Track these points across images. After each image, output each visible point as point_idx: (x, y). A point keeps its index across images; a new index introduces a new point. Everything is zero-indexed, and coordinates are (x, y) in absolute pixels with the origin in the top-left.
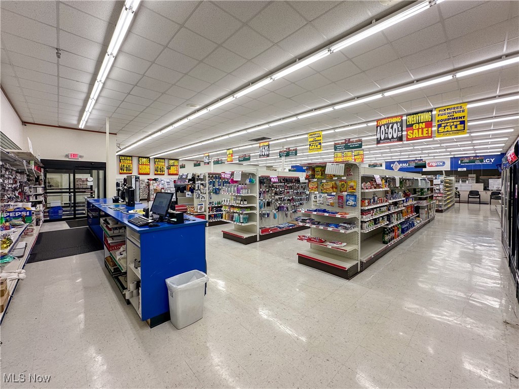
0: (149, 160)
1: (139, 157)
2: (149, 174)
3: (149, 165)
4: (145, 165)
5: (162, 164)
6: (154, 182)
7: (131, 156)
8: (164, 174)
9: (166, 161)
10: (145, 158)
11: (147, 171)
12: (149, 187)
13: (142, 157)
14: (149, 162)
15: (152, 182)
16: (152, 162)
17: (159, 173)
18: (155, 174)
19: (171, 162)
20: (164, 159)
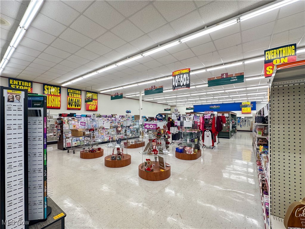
0: (60, 90)
1: (44, 85)
2: (59, 108)
3: (60, 96)
4: (54, 95)
5: (77, 96)
6: (70, 118)
7: (32, 82)
8: (80, 109)
9: (83, 93)
10: (54, 86)
11: (56, 103)
12: (62, 127)
13: (48, 85)
14: (60, 93)
15: (66, 119)
16: (64, 92)
17: (73, 107)
18: (68, 109)
19: (89, 95)
20: (81, 90)
